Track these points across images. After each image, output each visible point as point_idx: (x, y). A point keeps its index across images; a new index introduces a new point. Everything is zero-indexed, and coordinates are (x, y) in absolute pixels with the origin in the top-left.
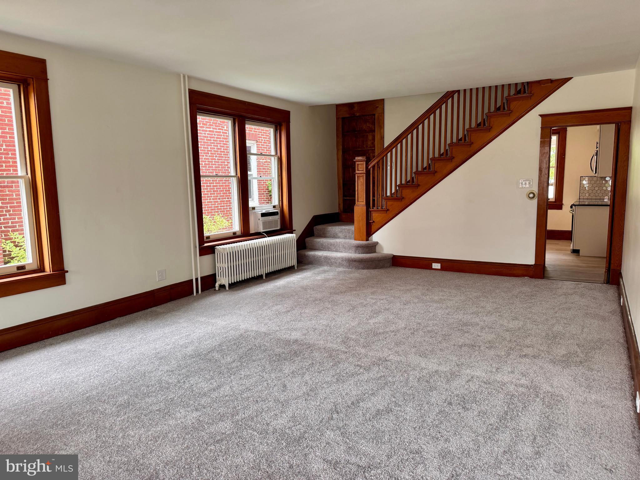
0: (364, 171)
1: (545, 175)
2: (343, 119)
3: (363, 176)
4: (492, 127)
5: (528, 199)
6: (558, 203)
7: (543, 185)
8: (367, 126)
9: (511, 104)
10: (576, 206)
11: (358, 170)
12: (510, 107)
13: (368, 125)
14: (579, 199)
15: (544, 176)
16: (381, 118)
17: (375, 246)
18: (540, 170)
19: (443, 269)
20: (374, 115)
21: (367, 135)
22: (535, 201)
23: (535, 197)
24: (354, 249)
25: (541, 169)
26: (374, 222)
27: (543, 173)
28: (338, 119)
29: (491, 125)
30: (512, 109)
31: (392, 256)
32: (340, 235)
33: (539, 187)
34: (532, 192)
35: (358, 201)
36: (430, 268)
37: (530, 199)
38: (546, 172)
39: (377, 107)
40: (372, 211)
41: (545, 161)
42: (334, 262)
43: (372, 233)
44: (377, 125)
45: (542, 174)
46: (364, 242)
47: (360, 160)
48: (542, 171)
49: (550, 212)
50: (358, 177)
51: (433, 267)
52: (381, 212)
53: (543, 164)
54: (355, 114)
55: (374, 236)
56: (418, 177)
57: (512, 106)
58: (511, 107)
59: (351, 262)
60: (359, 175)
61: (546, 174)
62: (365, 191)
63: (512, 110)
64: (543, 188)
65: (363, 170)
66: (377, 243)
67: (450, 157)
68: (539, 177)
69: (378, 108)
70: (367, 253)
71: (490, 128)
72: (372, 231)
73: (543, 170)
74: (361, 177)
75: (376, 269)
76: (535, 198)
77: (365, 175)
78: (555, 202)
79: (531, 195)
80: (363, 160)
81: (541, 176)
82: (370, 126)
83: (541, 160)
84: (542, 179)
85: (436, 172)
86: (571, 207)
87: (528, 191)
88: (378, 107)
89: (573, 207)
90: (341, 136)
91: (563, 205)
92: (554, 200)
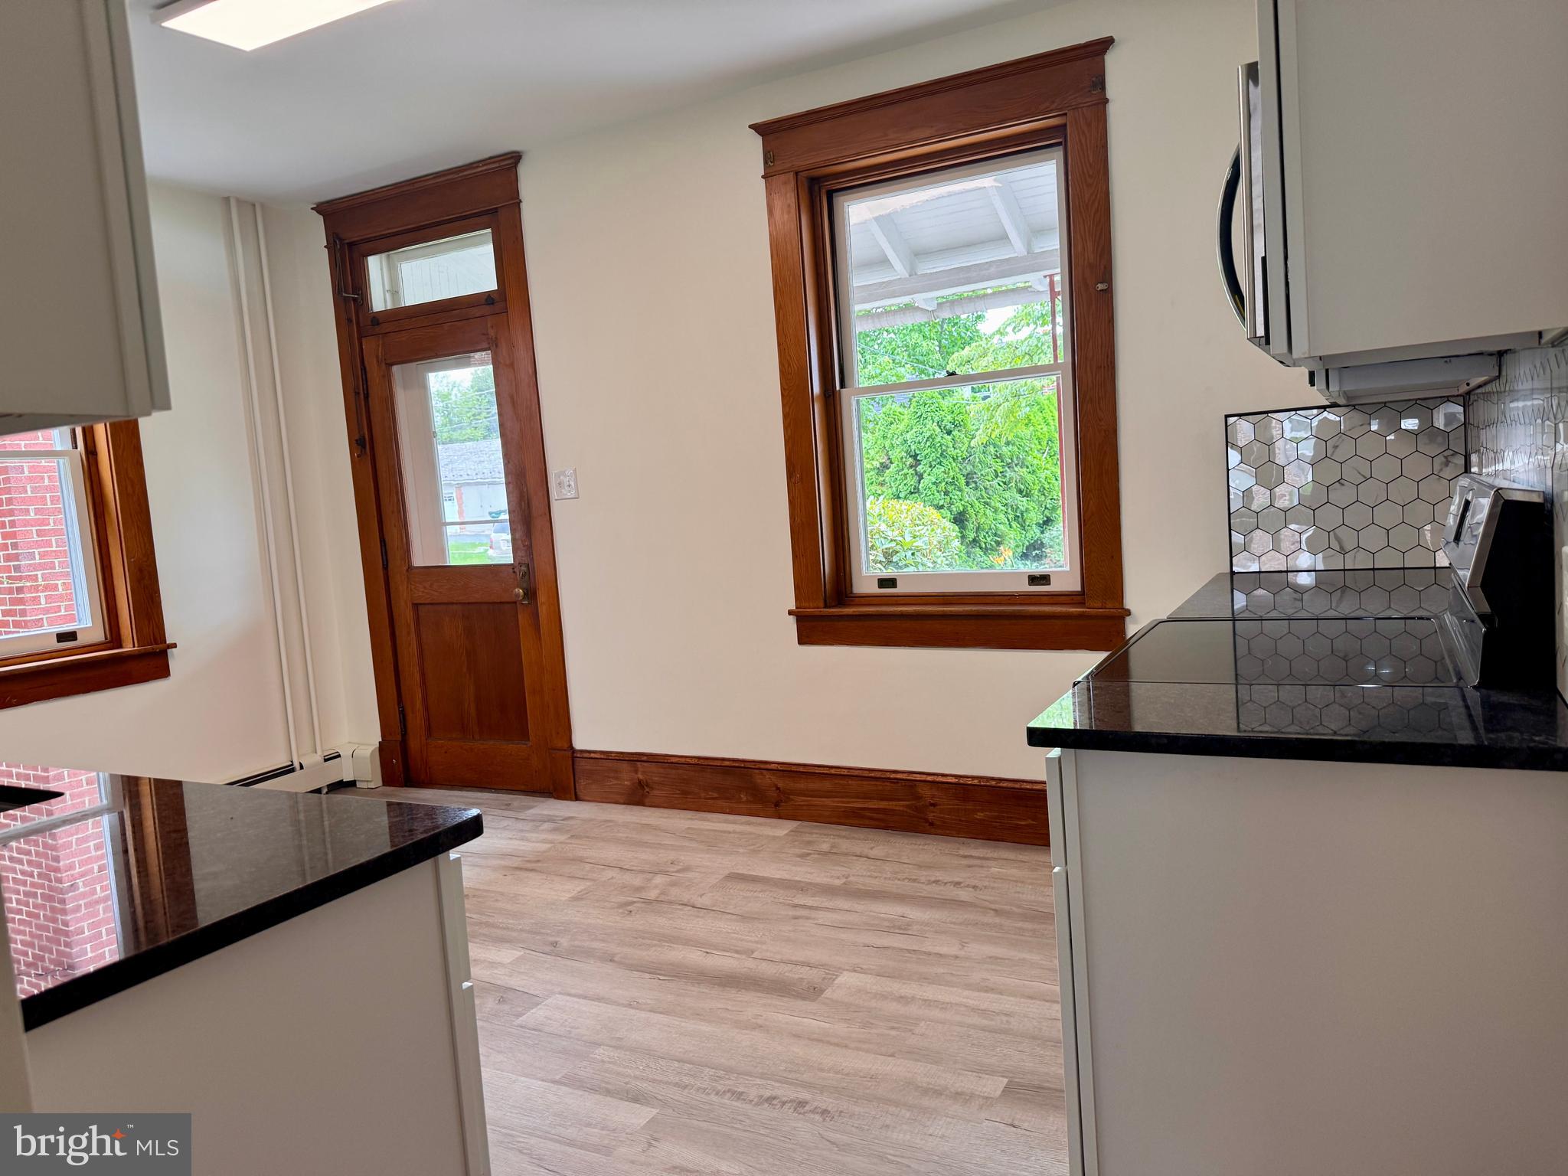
6: (1096, 606)
78: (1082, 596)
91: (1128, 619)
92: (1076, 587)
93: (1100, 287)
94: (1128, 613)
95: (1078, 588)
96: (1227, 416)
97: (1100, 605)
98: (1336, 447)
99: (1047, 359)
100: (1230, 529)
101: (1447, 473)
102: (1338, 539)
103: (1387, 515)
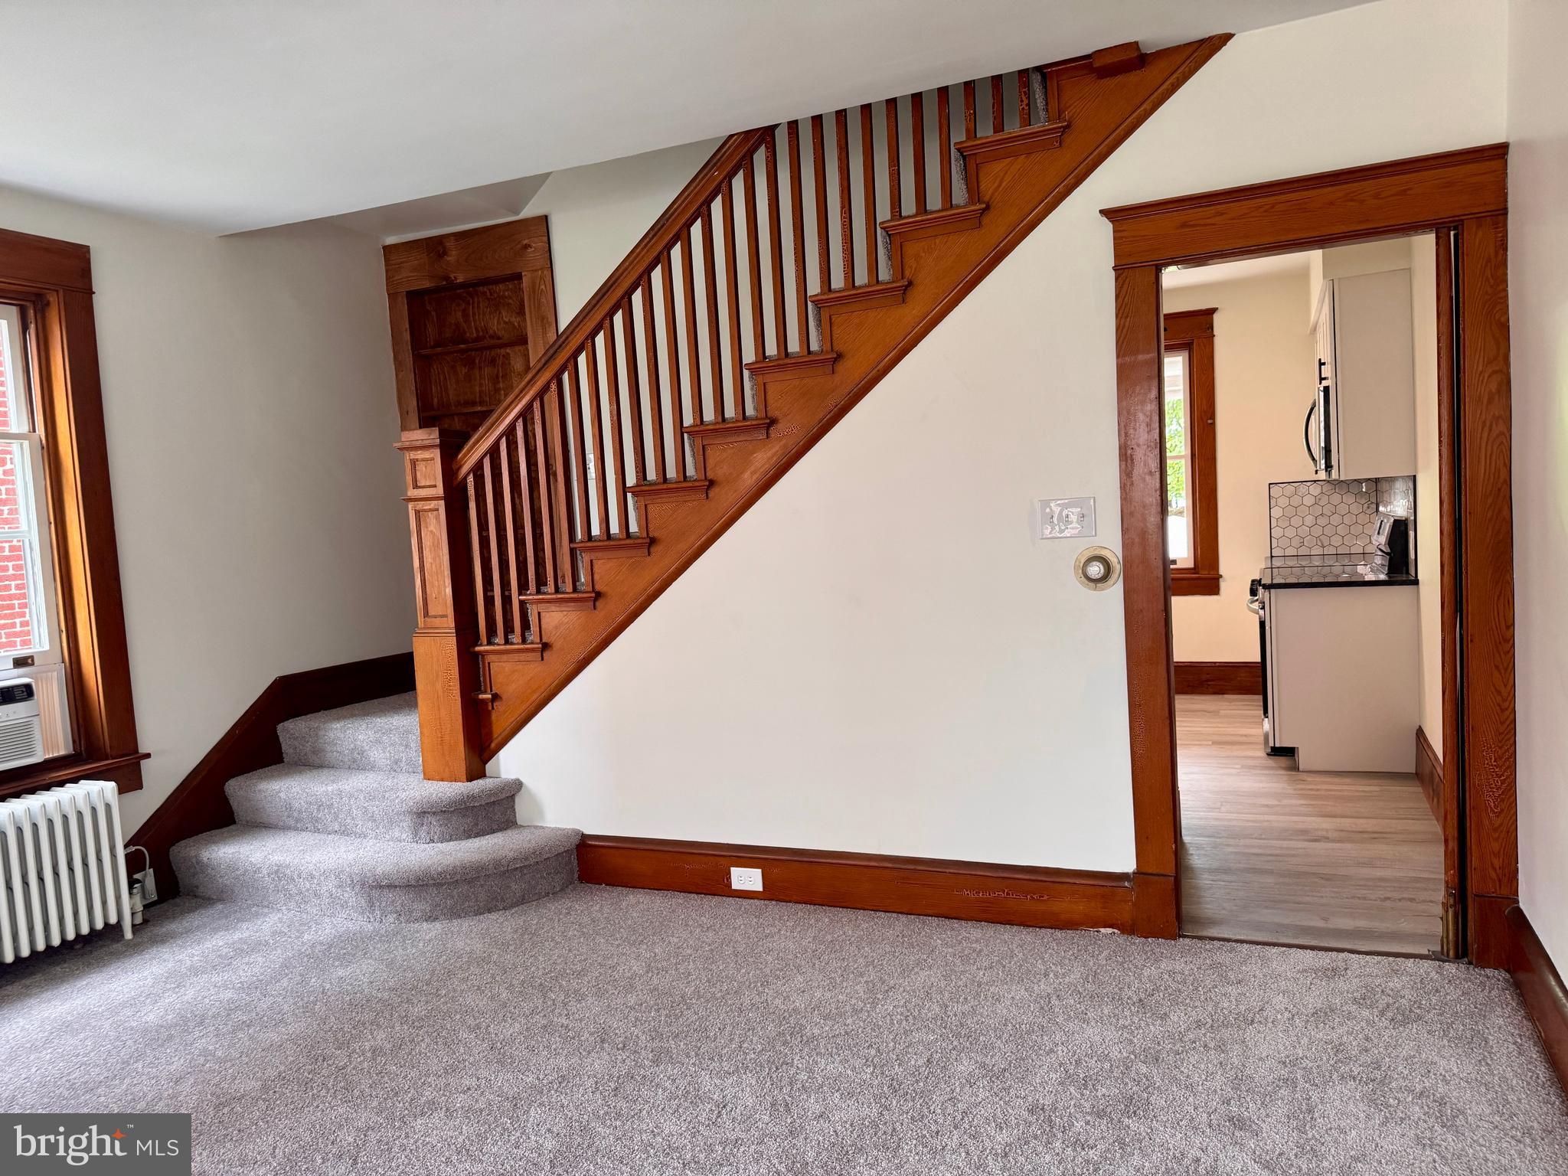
0: (440, 491)
1: (1148, 478)
2: (414, 297)
3: (437, 510)
4: (910, 283)
5: (1082, 583)
6: (1204, 574)
7: (1144, 520)
8: (505, 323)
9: (981, 175)
10: (1272, 591)
11: (416, 486)
12: (978, 188)
13: (506, 316)
14: (1272, 557)
15: (1144, 480)
16: (543, 287)
17: (512, 798)
18: (1126, 456)
19: (773, 892)
20: (518, 277)
21: (507, 357)
22: (1115, 592)
23: (1114, 576)
24: (407, 822)
25: (1129, 452)
26: (496, 697)
27: (1139, 470)
28: (392, 296)
29: (907, 273)
30: (990, 192)
31: (576, 840)
32: (376, 755)
33: (1124, 531)
34: (1098, 552)
35: (426, 614)
36: (720, 887)
37: (1092, 584)
38: (1150, 462)
39: (527, 246)
40: (488, 652)
41: (1141, 416)
42: (308, 890)
43: (493, 745)
44: (531, 312)
45: (1136, 472)
46: (460, 788)
47: (418, 443)
48: (1132, 460)
49: (1180, 605)
50: (417, 513)
51: (736, 885)
52: (523, 656)
53: (1134, 429)
54: (452, 276)
55: (503, 754)
56: (649, 507)
57: (987, 185)
58: (983, 187)
59: (375, 893)
60: (420, 505)
61: (1150, 473)
62: (447, 573)
63: (986, 199)
64: (1143, 534)
65: (435, 486)
66: (518, 785)
67: (761, 419)
68: (1123, 487)
69: (529, 250)
70: (469, 837)
71: (907, 287)
72: (495, 736)
73: (1139, 454)
74: (430, 513)
75: (490, 911)
76: (1111, 581)
77: (442, 503)
78: (1195, 569)
79: (1096, 570)
80: (427, 443)
81: (1132, 484)
82: (513, 319)
83: (1125, 412)
84: (1136, 495)
85: (712, 483)
86: (1253, 592)
87: (1083, 548)
88: (529, 246)
89: (1261, 590)
90: (409, 360)
91: (1221, 579)
92: (1191, 565)
93: (1210, 421)
94: (1221, 576)
95: (1192, 566)
96: (1270, 484)
97: (1207, 573)
98: (1320, 499)
99: (1183, 453)
100: (1271, 536)
101: (1369, 511)
102: (1320, 540)
103: (1341, 530)
